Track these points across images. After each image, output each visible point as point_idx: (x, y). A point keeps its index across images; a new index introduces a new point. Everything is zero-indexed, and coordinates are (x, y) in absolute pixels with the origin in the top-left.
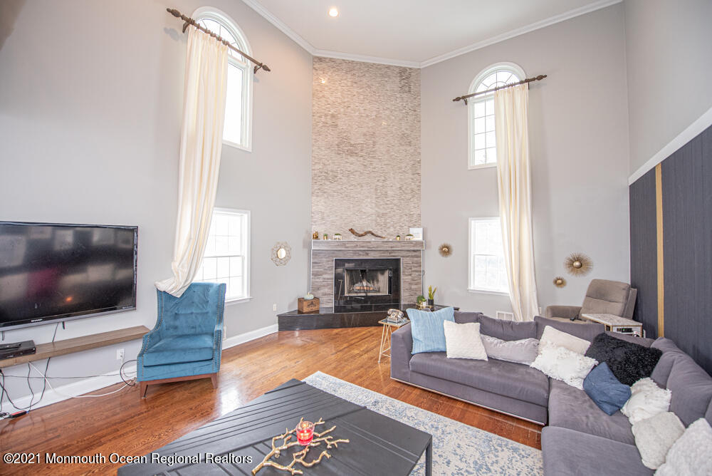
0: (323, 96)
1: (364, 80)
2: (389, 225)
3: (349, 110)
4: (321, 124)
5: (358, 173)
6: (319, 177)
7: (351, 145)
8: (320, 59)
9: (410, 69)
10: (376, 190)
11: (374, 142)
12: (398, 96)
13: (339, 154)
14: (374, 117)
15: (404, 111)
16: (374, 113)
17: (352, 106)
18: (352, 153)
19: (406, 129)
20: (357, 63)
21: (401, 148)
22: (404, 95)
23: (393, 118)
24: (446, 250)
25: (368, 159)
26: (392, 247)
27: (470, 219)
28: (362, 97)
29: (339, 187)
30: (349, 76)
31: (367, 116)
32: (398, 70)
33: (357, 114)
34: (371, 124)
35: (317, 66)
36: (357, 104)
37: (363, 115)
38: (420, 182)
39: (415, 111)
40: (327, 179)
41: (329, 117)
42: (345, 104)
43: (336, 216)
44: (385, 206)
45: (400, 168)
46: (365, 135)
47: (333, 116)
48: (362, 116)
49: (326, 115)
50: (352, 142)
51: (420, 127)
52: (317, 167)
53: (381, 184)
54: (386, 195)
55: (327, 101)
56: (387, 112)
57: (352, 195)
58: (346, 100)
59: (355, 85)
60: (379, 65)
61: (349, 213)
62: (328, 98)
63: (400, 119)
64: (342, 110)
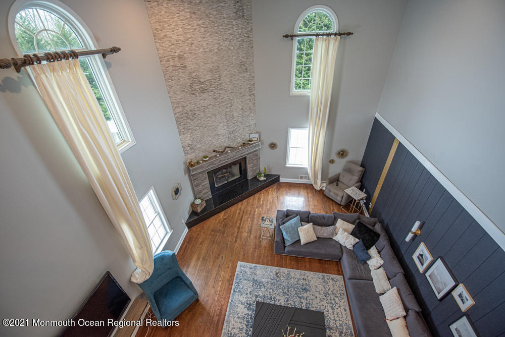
0: (165, 36)
1: (202, 8)
2: (237, 137)
3: (193, 47)
4: (171, 69)
5: (211, 106)
6: (181, 118)
7: (202, 83)
10: (226, 115)
11: (220, 76)
12: (234, 23)
13: (193, 94)
14: (216, 50)
15: (240, 39)
16: (216, 46)
17: (195, 42)
18: (203, 91)
19: (243, 58)
21: (240, 75)
22: (239, 21)
23: (232, 48)
24: (273, 146)
25: (217, 92)
26: (242, 154)
28: (202, 30)
29: (199, 121)
30: (186, 5)
31: (211, 51)
33: (201, 50)
34: (215, 58)
36: (200, 39)
37: (207, 50)
38: (255, 100)
39: (248, 37)
40: (188, 118)
41: (176, 59)
42: (189, 41)
43: (201, 144)
44: (233, 125)
45: (241, 93)
46: (211, 70)
47: (180, 57)
48: (206, 52)
49: (173, 58)
50: (202, 80)
51: (252, 53)
52: (178, 110)
53: (229, 110)
54: (233, 117)
55: (170, 41)
56: (227, 43)
57: (209, 125)
58: (189, 36)
59: (193, 16)
61: (210, 139)
62: (171, 37)
63: (238, 49)
64: (187, 49)
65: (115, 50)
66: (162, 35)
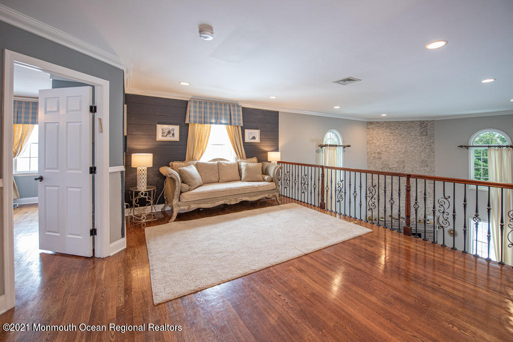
0: (373, 143)
1: (397, 131)
3: (388, 149)
4: (372, 158)
7: (390, 169)
8: (371, 123)
9: (427, 121)
12: (419, 138)
14: (403, 152)
15: (423, 147)
16: (404, 149)
17: (390, 147)
19: (425, 157)
20: (393, 122)
21: (421, 168)
22: (423, 137)
23: (416, 151)
28: (396, 141)
30: (388, 130)
31: (400, 151)
32: (419, 123)
33: (393, 151)
34: (402, 156)
35: (369, 127)
36: (393, 145)
39: (430, 146)
42: (386, 146)
46: (398, 162)
47: (379, 153)
48: (396, 152)
49: (375, 153)
50: (390, 167)
51: (434, 156)
55: (375, 145)
56: (412, 148)
58: (386, 144)
59: (392, 135)
60: (406, 121)
62: (376, 143)
63: (421, 152)
64: (384, 149)
65: (349, 146)
66: (372, 142)
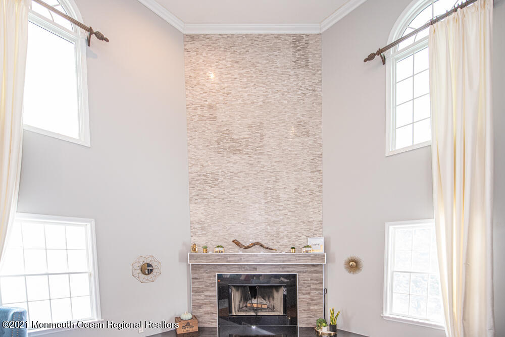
0: (198, 83)
1: (248, 57)
2: (282, 235)
3: (230, 97)
4: (196, 119)
5: (242, 174)
6: (197, 180)
7: (234, 141)
8: (192, 38)
9: (307, 35)
10: (266, 193)
11: (262, 135)
12: (292, 73)
13: (219, 152)
14: (261, 103)
15: (300, 92)
16: (262, 98)
17: (233, 92)
18: (235, 151)
19: (303, 116)
20: (238, 36)
21: (297, 139)
22: (300, 71)
23: (286, 102)
24: (354, 265)
25: (255, 157)
26: (283, 261)
27: (387, 224)
28: (245, 80)
29: (221, 191)
30: (229, 54)
31: (253, 103)
32: (291, 39)
33: (240, 101)
34: (257, 112)
35: (188, 46)
36: (239, 89)
37: (248, 102)
38: (321, 181)
39: (314, 91)
40: (206, 182)
41: (206, 109)
42: (225, 91)
43: (219, 226)
44: (278, 213)
45: (295, 165)
46: (250, 127)
47: (211, 107)
48: (246, 104)
49: (202, 106)
50: (235, 137)
51: (321, 112)
52: (194, 169)
53: (271, 186)
54: (278, 199)
55: (202, 89)
56: (278, 96)
57: (236, 201)
58: (226, 85)
59: (236, 65)
60: (265, 35)
61: (233, 222)
62: (204, 85)
63: (294, 103)
64: (221, 98)
66: (195, 82)
